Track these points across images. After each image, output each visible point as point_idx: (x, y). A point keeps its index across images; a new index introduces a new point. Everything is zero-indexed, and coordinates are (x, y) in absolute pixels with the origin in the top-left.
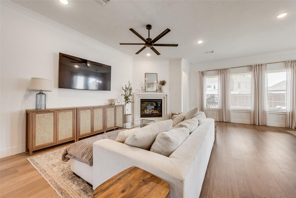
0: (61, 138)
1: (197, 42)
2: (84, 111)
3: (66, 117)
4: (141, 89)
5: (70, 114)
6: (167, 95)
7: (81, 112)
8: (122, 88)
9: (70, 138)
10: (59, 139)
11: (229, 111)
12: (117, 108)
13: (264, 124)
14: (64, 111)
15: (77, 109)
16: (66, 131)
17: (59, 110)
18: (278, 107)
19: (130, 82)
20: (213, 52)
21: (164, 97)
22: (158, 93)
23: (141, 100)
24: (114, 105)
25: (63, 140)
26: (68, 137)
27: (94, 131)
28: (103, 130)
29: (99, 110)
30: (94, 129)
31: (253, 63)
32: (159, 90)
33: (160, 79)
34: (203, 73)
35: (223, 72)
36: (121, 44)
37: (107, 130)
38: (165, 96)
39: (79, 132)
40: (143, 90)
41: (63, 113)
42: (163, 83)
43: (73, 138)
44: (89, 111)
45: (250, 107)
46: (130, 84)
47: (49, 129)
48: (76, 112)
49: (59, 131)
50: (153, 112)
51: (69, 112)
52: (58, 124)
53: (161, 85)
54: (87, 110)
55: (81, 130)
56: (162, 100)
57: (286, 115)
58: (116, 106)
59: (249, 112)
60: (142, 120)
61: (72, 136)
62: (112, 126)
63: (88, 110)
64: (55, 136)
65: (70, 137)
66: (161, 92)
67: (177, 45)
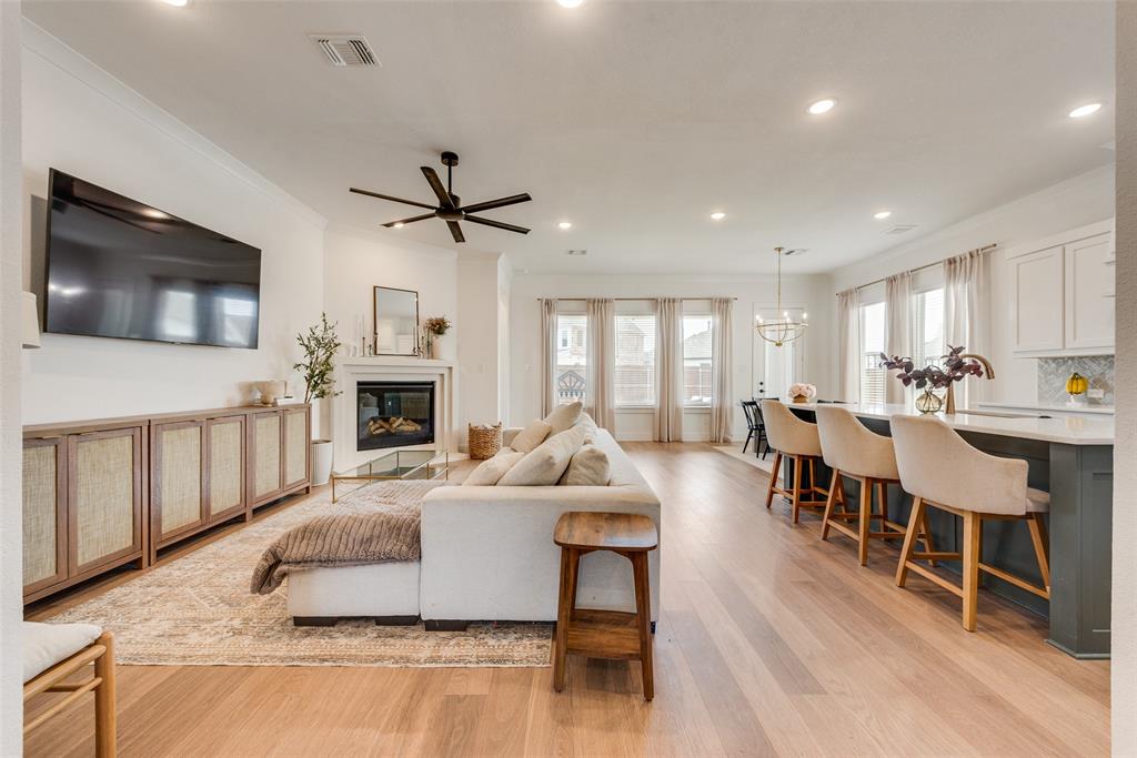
0: (86, 556)
1: (558, 224)
2: (175, 434)
3: (109, 460)
4: (359, 344)
5: (122, 446)
6: (450, 368)
7: (164, 436)
8: (300, 339)
9: (123, 553)
10: (80, 562)
11: (611, 412)
12: (289, 417)
13: (677, 438)
14: (101, 434)
15: (149, 427)
16: (105, 522)
17: (79, 433)
18: (695, 398)
19: (327, 318)
20: (584, 252)
21: (442, 375)
22: (422, 362)
23: (359, 383)
24: (275, 404)
25: (96, 562)
26: (116, 550)
27: (213, 513)
28: (243, 505)
29: (228, 425)
30: (213, 505)
31: (660, 293)
32: (425, 351)
33: (429, 313)
34: (548, 305)
35: (597, 307)
36: (352, 190)
37: (255, 506)
38: (446, 372)
39: (159, 521)
40: (367, 350)
41: (95, 446)
42: (438, 327)
43: (133, 549)
44: (194, 432)
45: (651, 400)
46: (330, 324)
47: (38, 518)
48: (145, 435)
49: (80, 526)
50: (401, 428)
51: (117, 441)
52: (75, 492)
53: (431, 334)
54: (184, 427)
55: (165, 512)
56: (432, 383)
57: (710, 414)
58: (286, 410)
59: (649, 411)
60: (397, 452)
61: (130, 543)
62: (270, 490)
63: (189, 426)
64: (60, 549)
65: (124, 547)
66: (432, 357)
67: (525, 231)
